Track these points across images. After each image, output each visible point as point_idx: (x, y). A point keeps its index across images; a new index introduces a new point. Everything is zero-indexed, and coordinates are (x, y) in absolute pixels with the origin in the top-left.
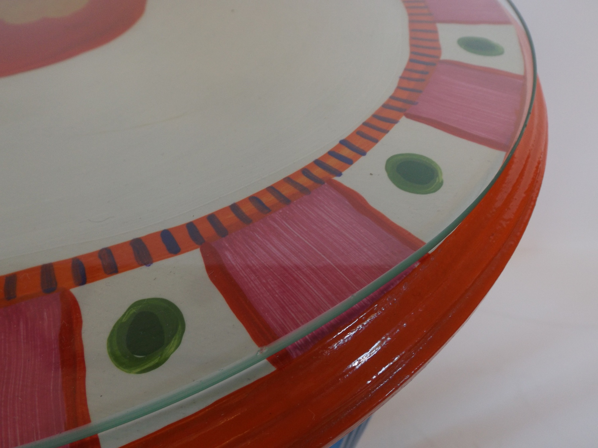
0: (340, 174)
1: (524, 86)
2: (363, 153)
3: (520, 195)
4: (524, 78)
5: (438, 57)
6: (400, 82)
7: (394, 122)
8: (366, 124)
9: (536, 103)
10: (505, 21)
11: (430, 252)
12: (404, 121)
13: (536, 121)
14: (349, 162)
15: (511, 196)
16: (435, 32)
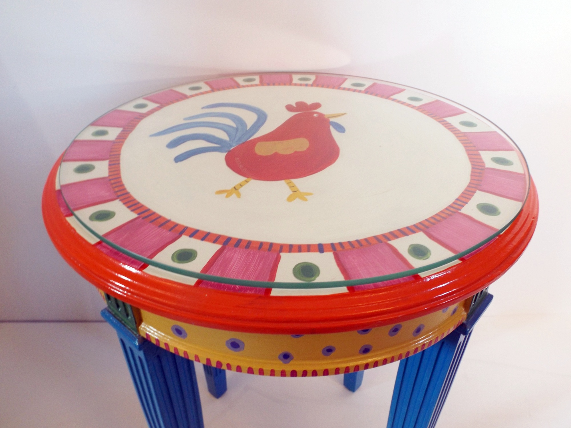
0: (460, 210)
1: (525, 178)
2: (466, 203)
3: (521, 235)
4: (524, 175)
5: (484, 166)
6: (471, 177)
7: (474, 192)
8: (463, 193)
9: (531, 185)
10: (511, 149)
11: (501, 234)
12: (478, 192)
13: (532, 192)
14: (463, 206)
15: (513, 239)
16: (479, 155)
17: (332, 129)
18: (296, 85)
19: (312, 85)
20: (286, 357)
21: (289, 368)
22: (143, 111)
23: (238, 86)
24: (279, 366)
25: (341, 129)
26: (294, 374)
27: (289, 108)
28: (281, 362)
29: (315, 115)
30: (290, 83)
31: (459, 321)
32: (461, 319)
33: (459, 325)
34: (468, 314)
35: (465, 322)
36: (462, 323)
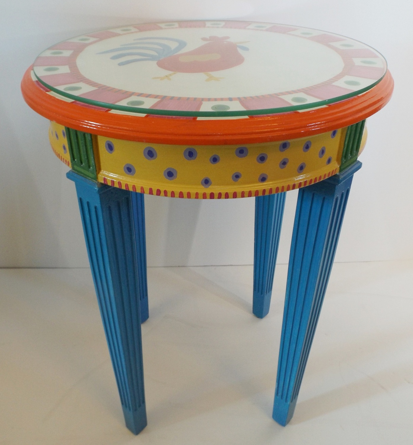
4: (383, 68)
5: (355, 65)
10: (377, 57)
11: (359, 95)
16: (351, 60)
17: (239, 49)
18: (208, 27)
19: (222, 27)
20: (207, 182)
21: (209, 190)
22: (87, 42)
23: (161, 28)
24: (202, 190)
25: (246, 49)
26: (212, 196)
27: (204, 39)
28: (203, 187)
29: (225, 43)
30: (204, 26)
31: (333, 170)
32: (334, 169)
33: (333, 175)
34: (340, 167)
35: (338, 174)
36: (336, 174)
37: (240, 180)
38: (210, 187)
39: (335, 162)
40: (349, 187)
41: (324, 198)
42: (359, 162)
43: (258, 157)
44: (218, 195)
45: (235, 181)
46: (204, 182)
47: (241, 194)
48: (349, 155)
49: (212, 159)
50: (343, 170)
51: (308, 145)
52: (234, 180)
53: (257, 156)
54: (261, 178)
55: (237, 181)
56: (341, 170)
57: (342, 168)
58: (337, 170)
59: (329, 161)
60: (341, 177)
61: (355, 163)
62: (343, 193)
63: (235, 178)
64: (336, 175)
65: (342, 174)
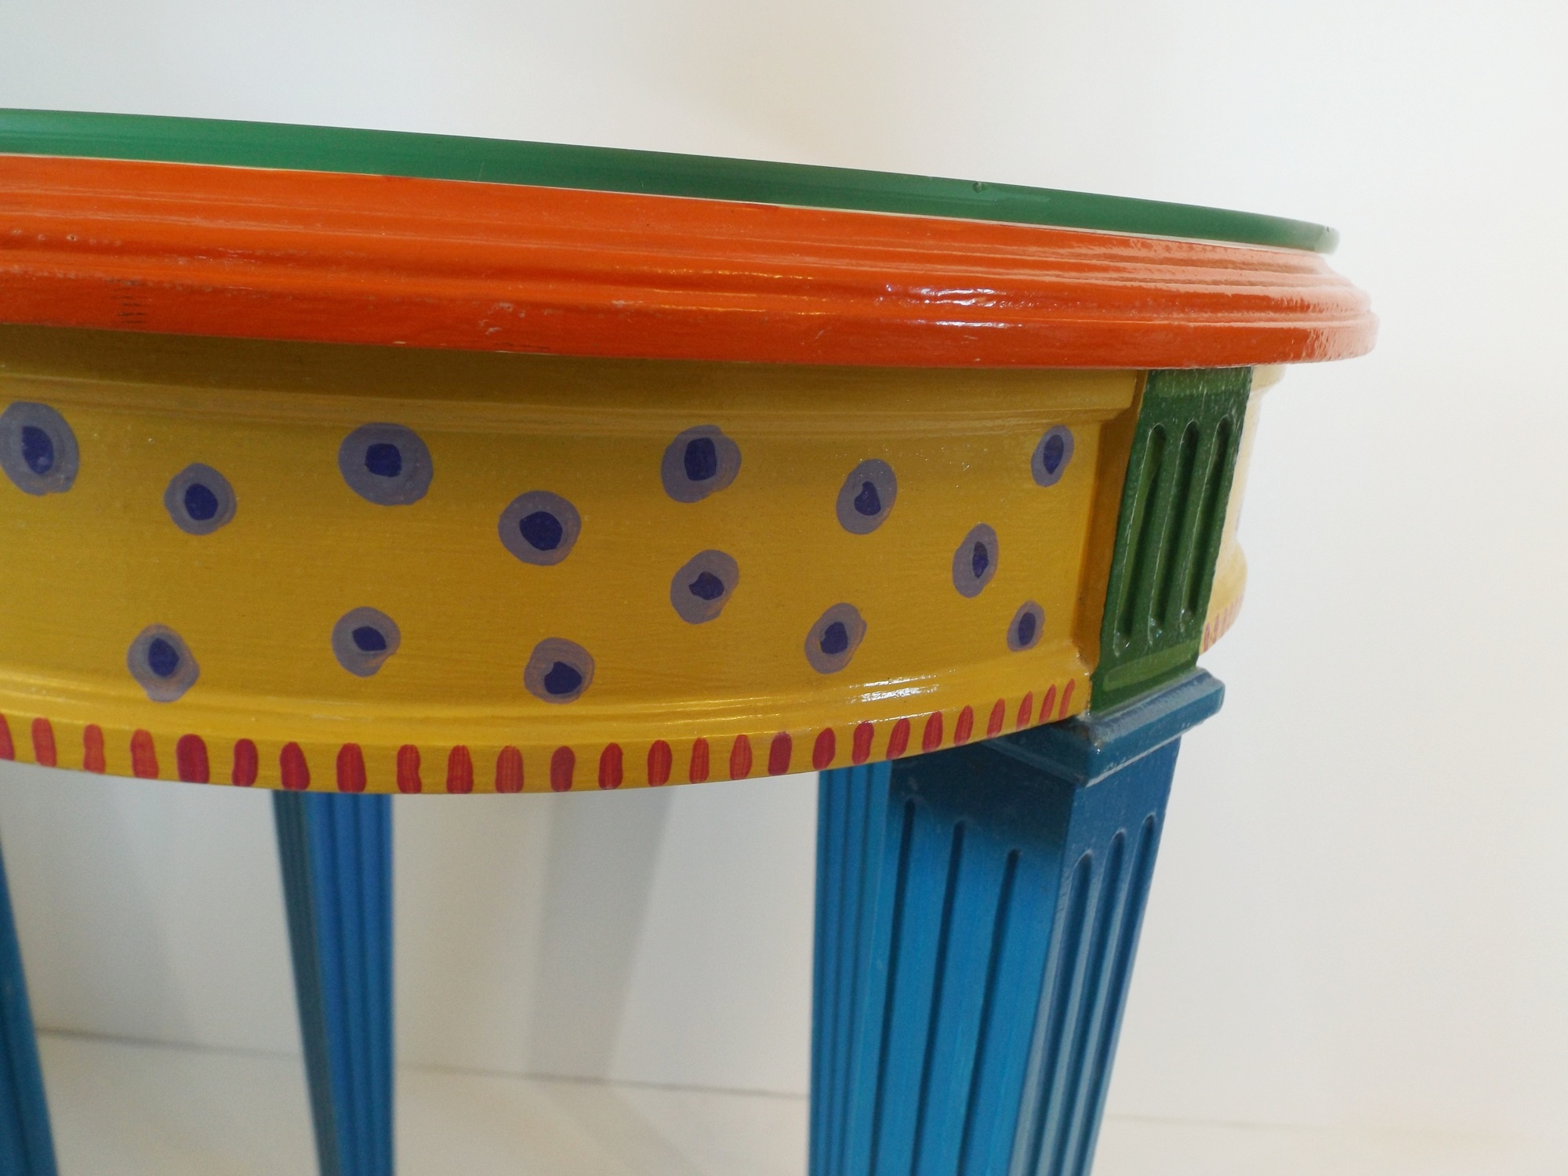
20: (164, 660)
21: (172, 720)
24: (126, 709)
26: (193, 762)
31: (1052, 691)
32: (1061, 683)
33: (1054, 716)
34: (1096, 679)
35: (1083, 716)
36: (1072, 719)
37: (392, 664)
38: (190, 697)
39: (1068, 642)
40: (1153, 814)
41: (1013, 860)
42: (1205, 676)
43: (506, 515)
44: (230, 756)
45: (363, 673)
46: (142, 658)
47: (393, 767)
48: (1152, 622)
49: (180, 497)
50: (1113, 702)
51: (868, 487)
52: (351, 665)
53: (502, 507)
54: (547, 668)
55: (373, 671)
56: (1100, 699)
57: (1109, 685)
58: (1074, 693)
59: (1026, 630)
60: (1105, 738)
61: (1184, 678)
62: (1120, 839)
63: (353, 646)
64: (1068, 724)
65: (1107, 719)
